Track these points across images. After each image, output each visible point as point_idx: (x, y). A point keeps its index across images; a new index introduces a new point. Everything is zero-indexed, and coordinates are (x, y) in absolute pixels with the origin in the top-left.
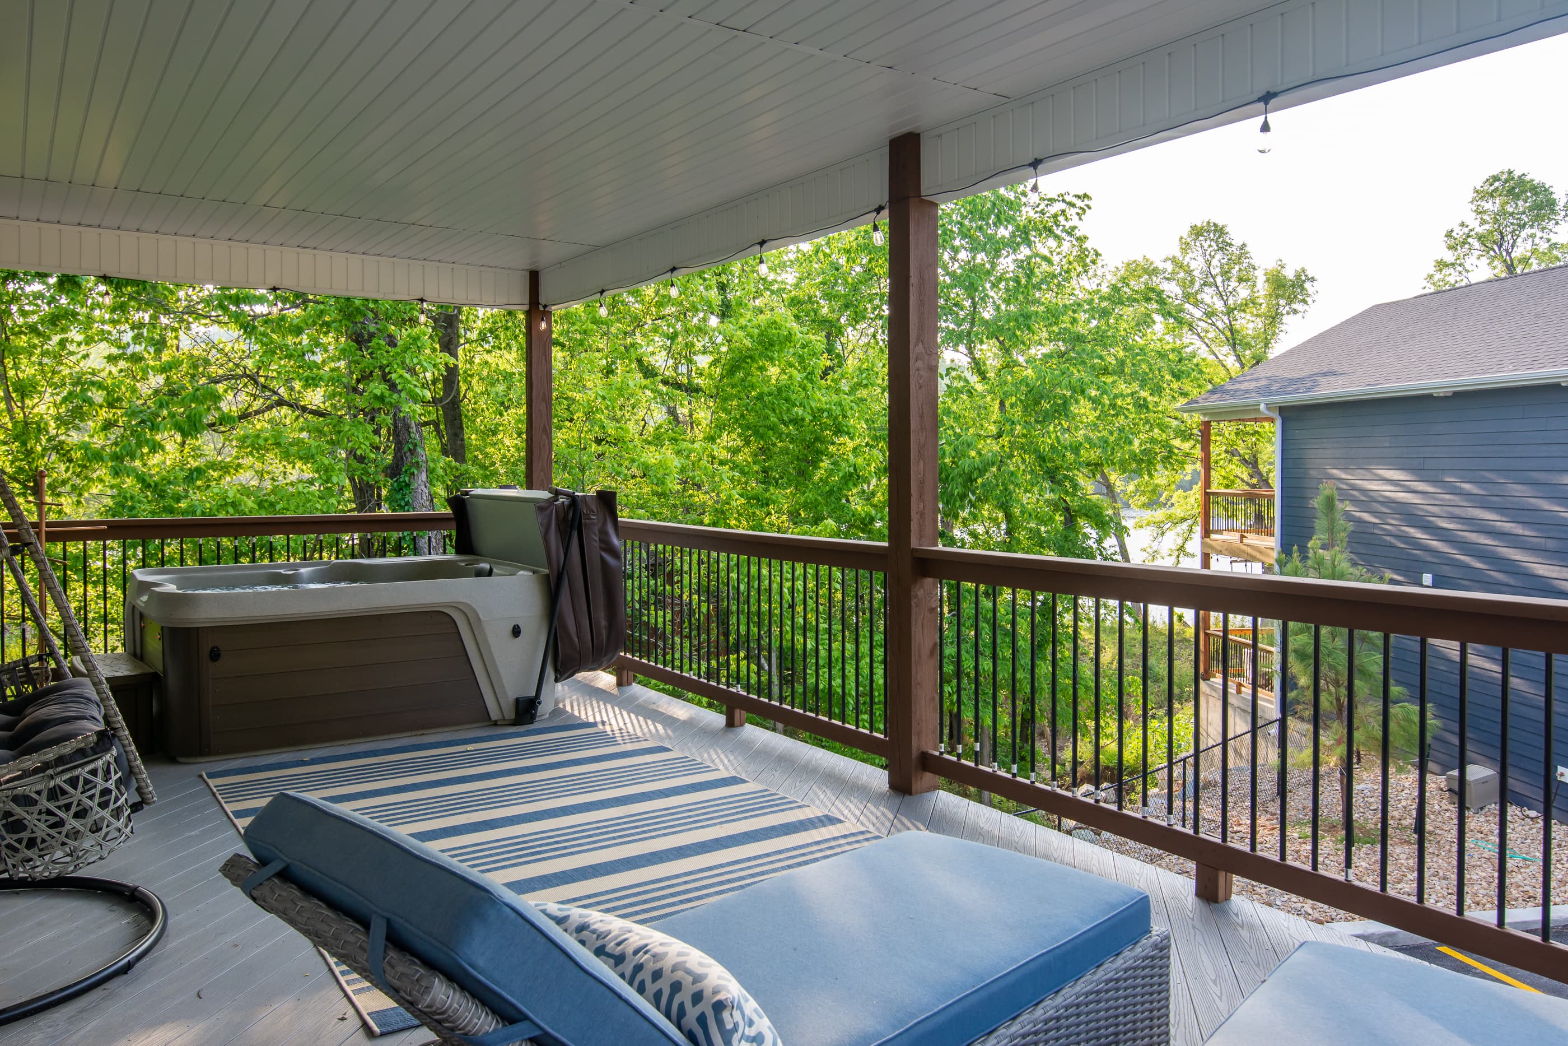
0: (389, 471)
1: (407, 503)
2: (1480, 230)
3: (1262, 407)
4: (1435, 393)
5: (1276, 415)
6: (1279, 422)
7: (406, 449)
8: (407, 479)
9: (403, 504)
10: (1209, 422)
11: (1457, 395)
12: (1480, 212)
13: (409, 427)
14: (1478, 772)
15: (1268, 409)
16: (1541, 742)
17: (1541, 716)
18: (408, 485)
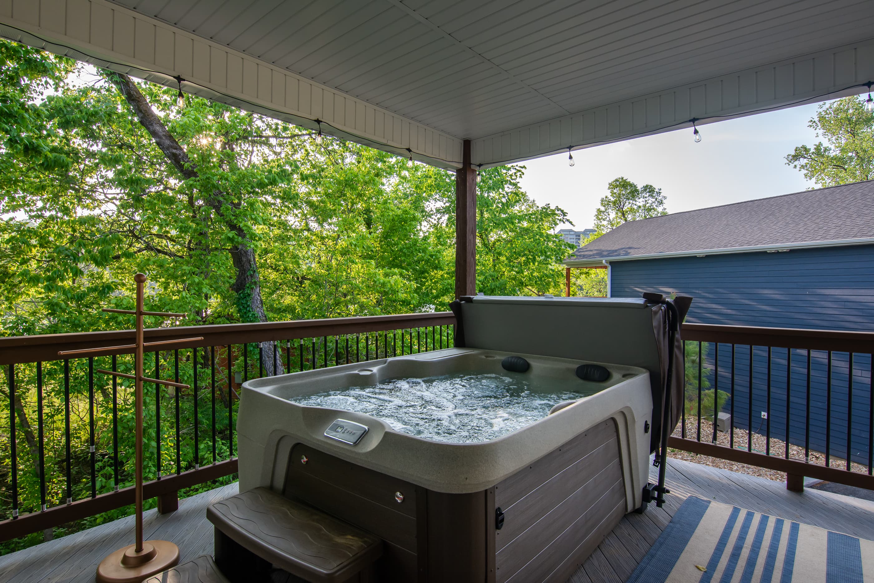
0: (235, 287)
1: (248, 306)
2: (612, 199)
3: (604, 261)
4: (698, 255)
5: (608, 265)
6: (609, 268)
7: (248, 274)
8: (249, 292)
9: (246, 306)
10: (569, 268)
11: (707, 256)
12: (613, 194)
13: (250, 261)
14: (724, 416)
15: (606, 262)
16: (748, 401)
17: (747, 390)
18: (249, 295)
